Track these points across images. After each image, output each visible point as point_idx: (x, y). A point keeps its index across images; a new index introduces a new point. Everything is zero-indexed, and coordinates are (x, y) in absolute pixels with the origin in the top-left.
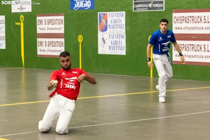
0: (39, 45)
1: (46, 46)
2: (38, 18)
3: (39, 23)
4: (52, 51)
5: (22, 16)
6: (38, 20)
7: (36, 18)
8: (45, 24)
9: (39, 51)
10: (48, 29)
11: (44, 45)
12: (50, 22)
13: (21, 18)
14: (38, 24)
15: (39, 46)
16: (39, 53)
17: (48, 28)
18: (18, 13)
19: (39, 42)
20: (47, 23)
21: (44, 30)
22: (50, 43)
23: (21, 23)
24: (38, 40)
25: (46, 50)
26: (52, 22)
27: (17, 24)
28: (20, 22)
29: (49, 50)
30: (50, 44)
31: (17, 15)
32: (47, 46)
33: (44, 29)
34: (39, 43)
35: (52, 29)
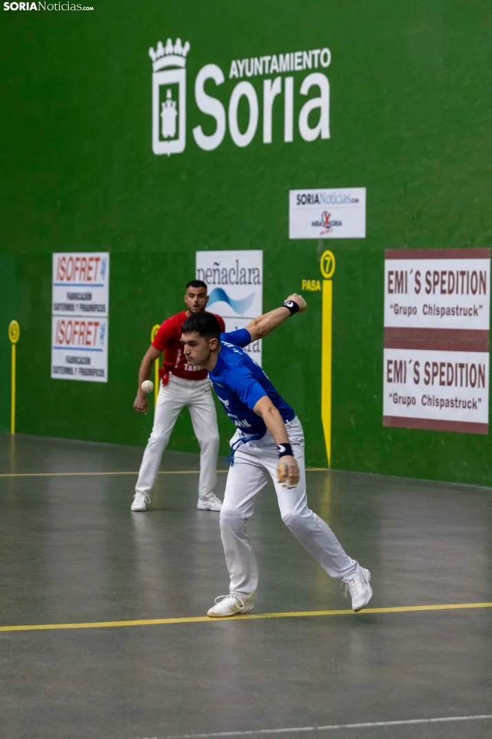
0: (392, 376)
1: (417, 382)
2: (391, 265)
3: (392, 287)
4: (441, 403)
5: (328, 256)
6: (391, 273)
7: (383, 263)
8: (417, 292)
9: (391, 399)
10: (426, 310)
11: (410, 376)
12: (435, 281)
13: (325, 262)
14: (391, 291)
15: (390, 380)
16: (390, 409)
17: (425, 305)
18: (314, 242)
19: (390, 362)
20: (424, 285)
21: (412, 315)
22: (435, 371)
23: (325, 282)
24: (389, 354)
25: (419, 400)
26: (443, 282)
27: (309, 287)
28: (321, 278)
29: (429, 400)
30: (435, 374)
31: (309, 250)
32: (422, 381)
33: (411, 311)
34: (392, 367)
35: (441, 312)
